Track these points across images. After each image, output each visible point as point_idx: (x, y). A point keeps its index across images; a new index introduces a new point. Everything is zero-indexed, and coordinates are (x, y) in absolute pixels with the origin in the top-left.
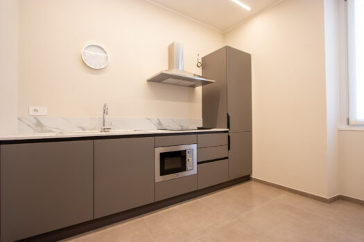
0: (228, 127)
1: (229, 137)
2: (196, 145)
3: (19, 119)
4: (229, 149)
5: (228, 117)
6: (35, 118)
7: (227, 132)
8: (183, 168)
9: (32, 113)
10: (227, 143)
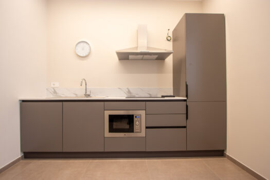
0: (187, 96)
1: (187, 106)
2: (144, 111)
3: (47, 89)
4: (187, 118)
5: (187, 86)
6: (53, 89)
7: (185, 100)
8: (131, 130)
9: (52, 86)
10: (185, 112)
